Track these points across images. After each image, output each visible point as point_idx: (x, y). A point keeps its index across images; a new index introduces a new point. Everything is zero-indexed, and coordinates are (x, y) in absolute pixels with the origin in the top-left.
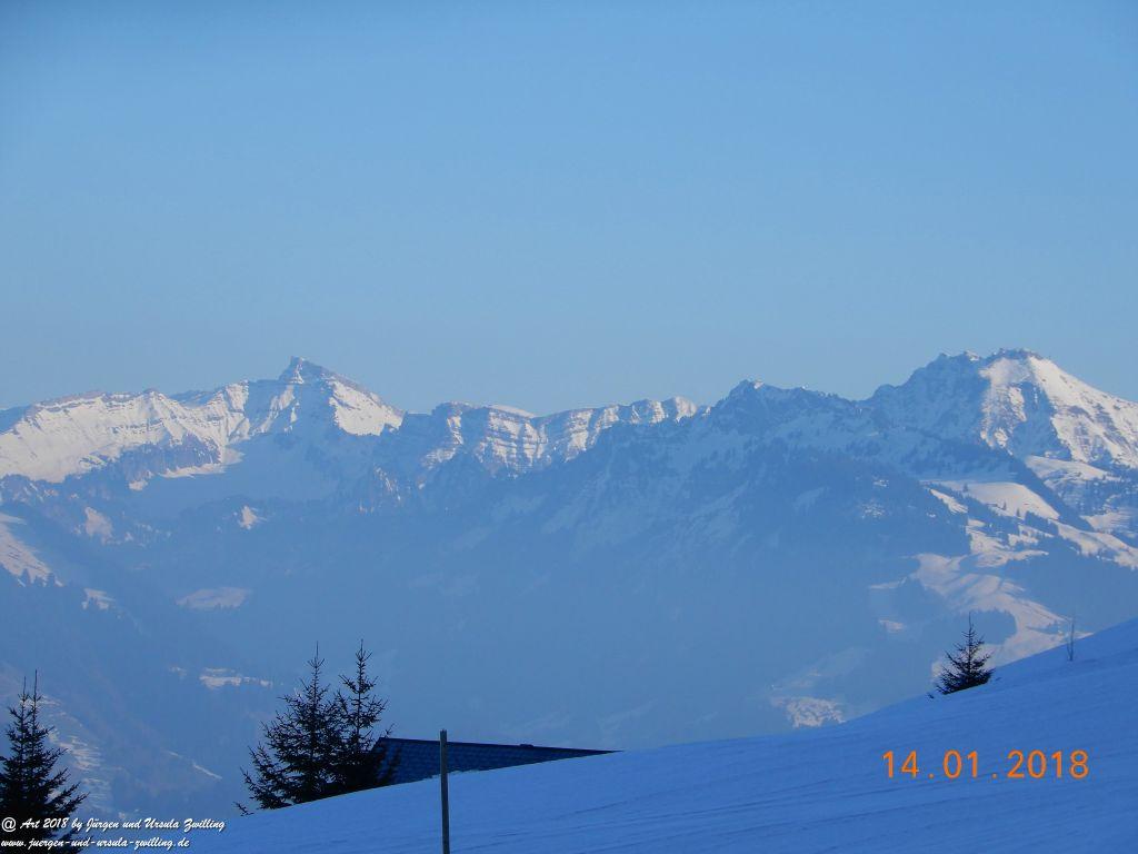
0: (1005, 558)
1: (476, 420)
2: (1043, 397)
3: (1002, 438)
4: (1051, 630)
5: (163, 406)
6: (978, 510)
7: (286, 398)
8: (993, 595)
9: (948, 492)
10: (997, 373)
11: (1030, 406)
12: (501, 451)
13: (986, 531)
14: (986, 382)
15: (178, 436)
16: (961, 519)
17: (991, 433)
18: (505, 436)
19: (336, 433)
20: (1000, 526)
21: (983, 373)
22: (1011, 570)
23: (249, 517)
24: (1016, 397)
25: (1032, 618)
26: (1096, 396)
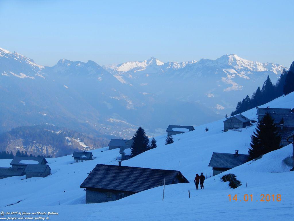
1: (172, 63)
2: (235, 59)
3: (231, 64)
4: (236, 86)
5: (137, 63)
6: (228, 72)
7: (151, 62)
8: (230, 82)
9: (225, 71)
10: (230, 57)
12: (175, 67)
13: (229, 75)
14: (229, 58)
15: (139, 66)
16: (226, 73)
17: (230, 63)
18: (175, 65)
19: (157, 65)
20: (231, 74)
21: (229, 57)
22: (232, 79)
23: (147, 75)
24: (232, 59)
25: (234, 84)
26: (241, 59)
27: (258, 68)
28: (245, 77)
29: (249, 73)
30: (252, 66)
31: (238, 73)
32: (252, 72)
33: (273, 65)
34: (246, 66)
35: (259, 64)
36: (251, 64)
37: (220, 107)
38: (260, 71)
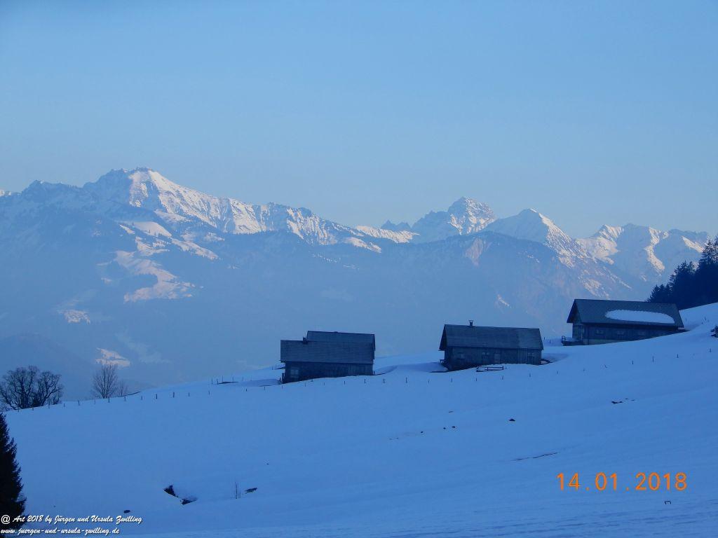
0: (152, 252)
2: (155, 188)
3: (138, 204)
4: (172, 282)
6: (140, 233)
8: (148, 267)
9: (127, 226)
10: (136, 177)
11: (149, 191)
13: (144, 242)
14: (132, 181)
16: (133, 237)
17: (134, 202)
20: (149, 239)
21: (130, 177)
22: (155, 257)
24: (144, 187)
25: (164, 276)
26: (177, 187)
27: (238, 222)
28: (201, 252)
29: (210, 237)
30: (215, 213)
31: (176, 235)
32: (219, 233)
33: (290, 212)
34: (192, 213)
35: (241, 207)
36: (213, 208)
37: (113, 359)
38: (244, 231)
